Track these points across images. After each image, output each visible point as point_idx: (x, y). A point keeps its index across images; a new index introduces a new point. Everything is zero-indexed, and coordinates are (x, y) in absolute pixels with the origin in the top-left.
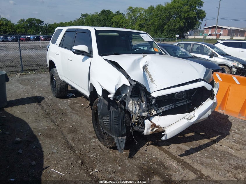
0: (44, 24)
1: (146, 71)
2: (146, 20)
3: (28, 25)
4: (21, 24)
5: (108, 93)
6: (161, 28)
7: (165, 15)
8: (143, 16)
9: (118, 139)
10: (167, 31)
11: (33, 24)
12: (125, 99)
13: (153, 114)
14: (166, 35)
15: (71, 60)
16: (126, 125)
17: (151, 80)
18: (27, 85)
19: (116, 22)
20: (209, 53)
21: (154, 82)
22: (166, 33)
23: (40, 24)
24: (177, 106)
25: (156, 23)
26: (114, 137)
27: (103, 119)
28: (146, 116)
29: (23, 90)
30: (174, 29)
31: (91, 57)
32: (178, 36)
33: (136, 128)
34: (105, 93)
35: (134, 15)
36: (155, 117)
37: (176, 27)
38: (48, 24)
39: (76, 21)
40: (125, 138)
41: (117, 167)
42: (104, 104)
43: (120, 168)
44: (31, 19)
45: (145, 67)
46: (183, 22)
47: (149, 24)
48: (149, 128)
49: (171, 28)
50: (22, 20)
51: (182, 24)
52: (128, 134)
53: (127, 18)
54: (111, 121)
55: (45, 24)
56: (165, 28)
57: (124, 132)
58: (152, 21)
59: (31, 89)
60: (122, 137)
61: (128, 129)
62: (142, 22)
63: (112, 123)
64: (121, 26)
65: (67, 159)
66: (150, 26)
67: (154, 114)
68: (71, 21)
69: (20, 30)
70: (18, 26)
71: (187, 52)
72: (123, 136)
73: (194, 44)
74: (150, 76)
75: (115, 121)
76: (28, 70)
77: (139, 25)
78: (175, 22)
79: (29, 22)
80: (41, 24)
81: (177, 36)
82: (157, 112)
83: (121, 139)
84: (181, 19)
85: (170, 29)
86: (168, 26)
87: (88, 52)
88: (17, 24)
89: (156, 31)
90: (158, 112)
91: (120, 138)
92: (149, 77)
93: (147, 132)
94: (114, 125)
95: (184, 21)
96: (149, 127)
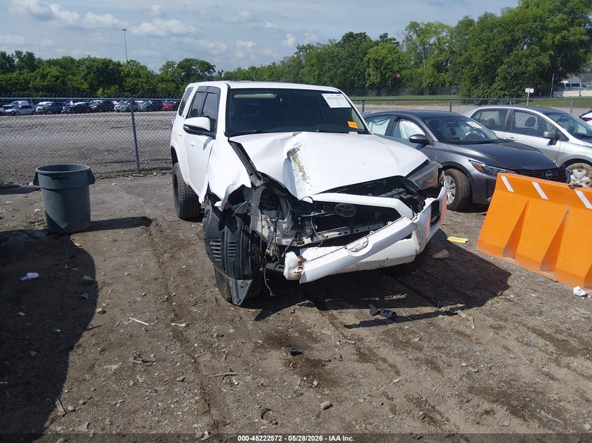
0: (215, 72)
1: (294, 159)
2: (452, 52)
3: (183, 74)
4: (167, 73)
5: (217, 199)
6: (488, 72)
7: (499, 40)
8: (445, 43)
9: (236, 282)
10: (505, 79)
11: (193, 72)
12: (249, 211)
13: (304, 242)
14: (501, 89)
15: (204, 149)
16: (251, 258)
17: (303, 176)
18: (138, 195)
19: (376, 60)
20: (546, 133)
21: (308, 180)
22: (503, 84)
23: (206, 73)
24: (358, 230)
25: (477, 59)
26: (229, 278)
27: (211, 246)
28: (289, 244)
29: (128, 203)
30: (524, 73)
31: (214, 138)
32: (532, 91)
33: (270, 266)
34: (211, 197)
35: (423, 43)
36: (309, 249)
37: (530, 68)
38: (224, 72)
39: (286, 62)
40: (249, 282)
41: (229, 329)
42: (213, 218)
43: (232, 331)
44: (188, 60)
45: (292, 154)
46: (551, 56)
47: (459, 63)
48: (294, 268)
49: (514, 70)
50: (169, 65)
51: (546, 60)
52: (256, 276)
53: (404, 50)
54: (223, 249)
55: (217, 71)
56: (499, 70)
57: (248, 271)
58: (466, 55)
59: (143, 203)
60: (244, 279)
61: (255, 266)
62: (442, 58)
63: (225, 252)
64: (388, 69)
65: (152, 312)
66: (463, 68)
67: (306, 243)
68: (274, 63)
69: (165, 86)
70: (162, 78)
71: (486, 131)
72: (245, 277)
73: (515, 111)
74: (301, 169)
75: (230, 247)
76: (154, 169)
77: (433, 65)
78: (527, 57)
79: (185, 67)
80: (209, 72)
81: (530, 90)
82: (312, 239)
83: (242, 282)
84: (544, 49)
85: (512, 75)
86: (506, 66)
87: (209, 130)
88: (159, 73)
89: (475, 81)
90: (315, 240)
91: (240, 282)
92: (300, 171)
93: (289, 274)
94: (228, 257)
95: (553, 53)
96: (292, 265)
